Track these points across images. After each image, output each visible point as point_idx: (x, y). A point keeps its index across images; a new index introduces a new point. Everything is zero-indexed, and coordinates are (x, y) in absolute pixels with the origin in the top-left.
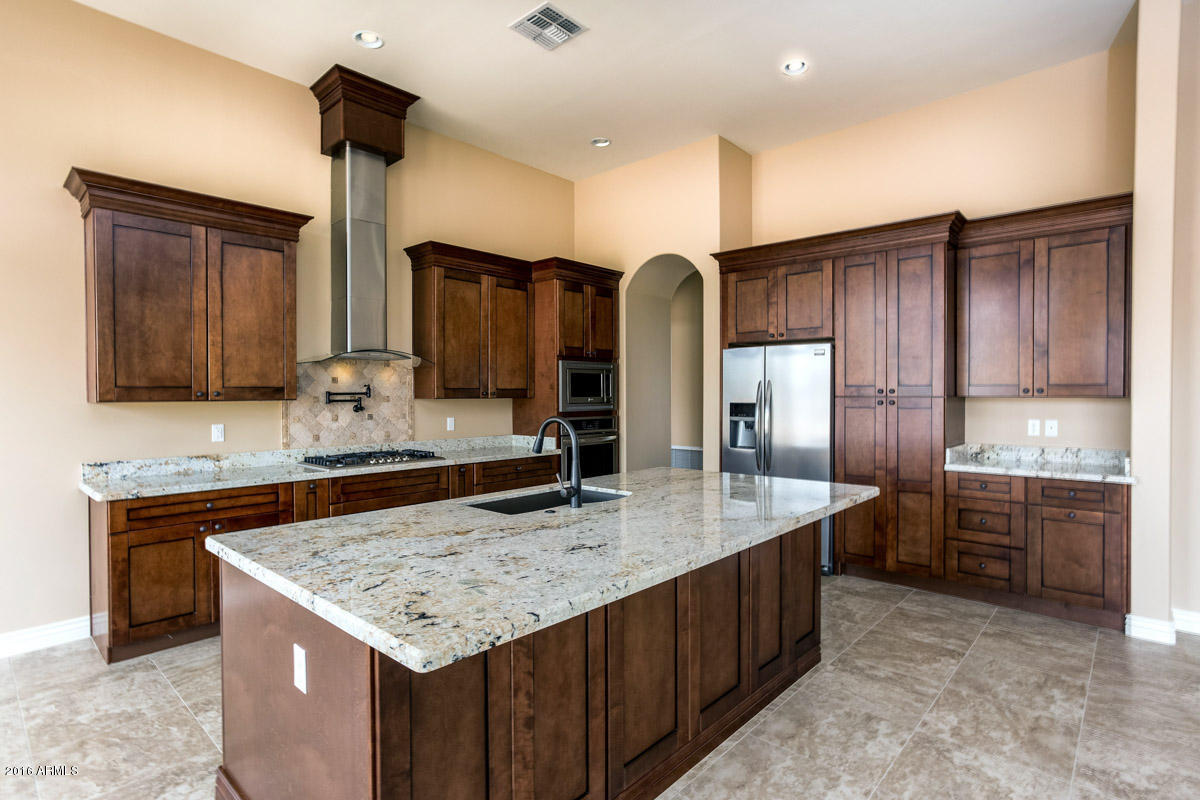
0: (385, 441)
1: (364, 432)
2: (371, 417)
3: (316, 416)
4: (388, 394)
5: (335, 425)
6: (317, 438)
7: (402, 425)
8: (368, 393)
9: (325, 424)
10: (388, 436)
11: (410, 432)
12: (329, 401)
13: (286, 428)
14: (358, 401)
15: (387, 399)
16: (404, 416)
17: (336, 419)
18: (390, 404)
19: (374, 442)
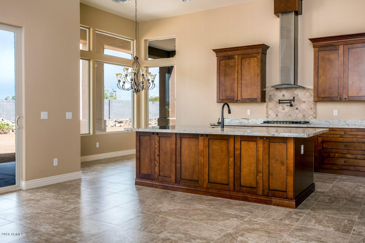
0: (303, 118)
1: (294, 114)
2: (297, 109)
3: (277, 108)
4: (304, 100)
5: (283, 111)
6: (277, 115)
7: (311, 112)
8: (294, 100)
9: (280, 111)
10: (304, 116)
11: (314, 115)
12: (280, 103)
13: (267, 112)
14: (291, 103)
15: (304, 102)
16: (311, 109)
17: (284, 109)
18: (305, 104)
19: (299, 118)
